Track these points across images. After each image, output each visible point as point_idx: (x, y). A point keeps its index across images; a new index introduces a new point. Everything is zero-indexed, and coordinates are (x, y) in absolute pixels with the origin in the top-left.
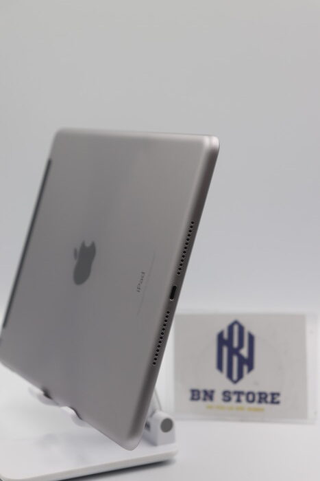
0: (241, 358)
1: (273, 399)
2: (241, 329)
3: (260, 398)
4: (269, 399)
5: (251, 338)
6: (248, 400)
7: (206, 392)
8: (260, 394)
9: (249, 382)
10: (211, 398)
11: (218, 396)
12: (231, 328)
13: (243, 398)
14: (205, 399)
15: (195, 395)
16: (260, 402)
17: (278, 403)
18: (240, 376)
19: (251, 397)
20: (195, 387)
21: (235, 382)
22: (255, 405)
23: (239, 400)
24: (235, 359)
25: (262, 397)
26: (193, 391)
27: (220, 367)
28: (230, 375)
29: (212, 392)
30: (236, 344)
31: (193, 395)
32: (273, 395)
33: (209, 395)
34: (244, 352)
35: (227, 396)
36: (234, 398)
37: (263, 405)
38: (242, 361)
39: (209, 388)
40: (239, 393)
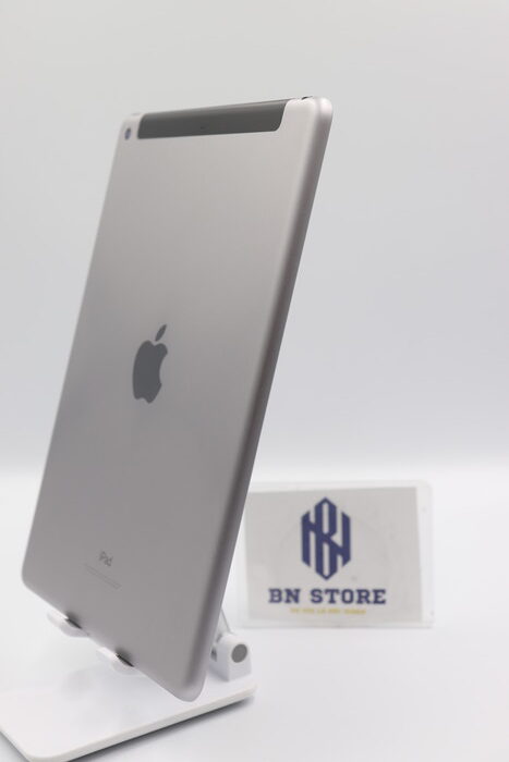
0: (333, 546)
1: (377, 597)
2: (333, 509)
3: (360, 597)
4: (372, 598)
5: (346, 520)
6: (344, 600)
7: (289, 592)
8: (360, 591)
9: (345, 578)
10: (296, 599)
11: (305, 597)
12: (319, 508)
13: (338, 597)
14: (288, 601)
15: (276, 595)
16: (360, 602)
17: (383, 602)
18: (333, 569)
19: (348, 596)
20: (274, 586)
21: (327, 578)
22: (354, 606)
23: (332, 601)
24: (326, 548)
25: (363, 596)
26: (272, 591)
27: (306, 559)
28: (319, 569)
29: (298, 591)
30: (326, 529)
31: (273, 596)
32: (376, 592)
33: (293, 596)
34: (338, 539)
35: (316, 596)
36: (326, 597)
37: (364, 606)
38: (334, 550)
39: (292, 587)
40: (332, 592)
